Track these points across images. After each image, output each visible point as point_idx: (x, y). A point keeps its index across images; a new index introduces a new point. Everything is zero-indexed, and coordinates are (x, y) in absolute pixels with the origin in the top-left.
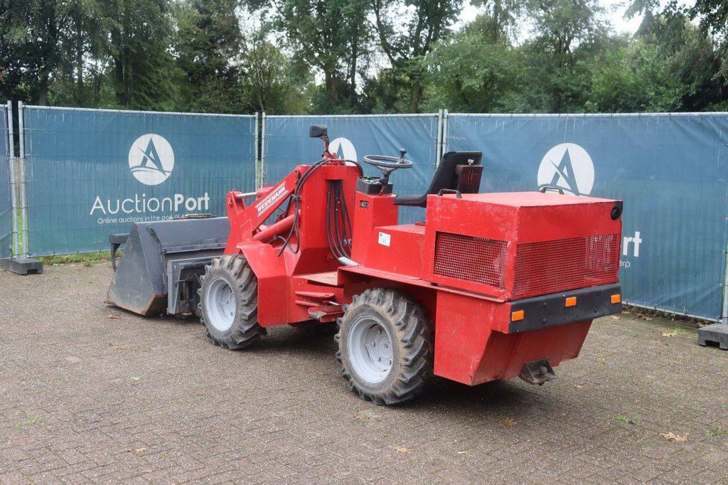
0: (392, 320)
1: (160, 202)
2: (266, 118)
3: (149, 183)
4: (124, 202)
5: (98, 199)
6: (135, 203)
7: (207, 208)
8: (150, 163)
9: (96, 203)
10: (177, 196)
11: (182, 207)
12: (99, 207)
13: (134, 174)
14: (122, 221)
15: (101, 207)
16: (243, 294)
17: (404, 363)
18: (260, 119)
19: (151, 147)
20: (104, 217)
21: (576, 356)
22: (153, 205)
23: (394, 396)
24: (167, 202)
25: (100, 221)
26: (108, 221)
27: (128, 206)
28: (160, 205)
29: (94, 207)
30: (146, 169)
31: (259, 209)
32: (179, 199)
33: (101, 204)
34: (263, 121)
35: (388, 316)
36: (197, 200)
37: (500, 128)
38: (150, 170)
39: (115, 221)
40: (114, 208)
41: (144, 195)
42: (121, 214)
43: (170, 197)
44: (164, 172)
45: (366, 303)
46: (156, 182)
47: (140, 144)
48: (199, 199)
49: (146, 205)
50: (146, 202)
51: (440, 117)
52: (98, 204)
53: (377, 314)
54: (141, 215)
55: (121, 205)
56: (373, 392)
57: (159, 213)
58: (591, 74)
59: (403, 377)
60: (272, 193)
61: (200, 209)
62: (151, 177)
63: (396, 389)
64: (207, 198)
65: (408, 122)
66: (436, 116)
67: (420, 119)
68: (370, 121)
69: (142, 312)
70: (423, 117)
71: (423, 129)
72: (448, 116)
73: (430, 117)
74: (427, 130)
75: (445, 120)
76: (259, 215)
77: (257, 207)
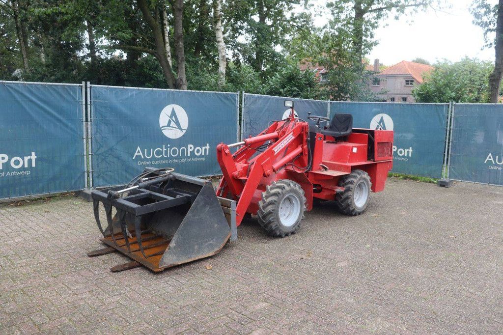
31: (275, 151)
37: (132, 96)
51: (84, 86)
60: (284, 140)
65: (54, 90)
66: (80, 86)
67: (65, 87)
68: (9, 86)
69: (216, 252)
70: (70, 86)
71: (70, 94)
72: (90, 87)
73: (76, 86)
74: (74, 96)
75: (88, 90)
76: (276, 153)
77: (274, 149)
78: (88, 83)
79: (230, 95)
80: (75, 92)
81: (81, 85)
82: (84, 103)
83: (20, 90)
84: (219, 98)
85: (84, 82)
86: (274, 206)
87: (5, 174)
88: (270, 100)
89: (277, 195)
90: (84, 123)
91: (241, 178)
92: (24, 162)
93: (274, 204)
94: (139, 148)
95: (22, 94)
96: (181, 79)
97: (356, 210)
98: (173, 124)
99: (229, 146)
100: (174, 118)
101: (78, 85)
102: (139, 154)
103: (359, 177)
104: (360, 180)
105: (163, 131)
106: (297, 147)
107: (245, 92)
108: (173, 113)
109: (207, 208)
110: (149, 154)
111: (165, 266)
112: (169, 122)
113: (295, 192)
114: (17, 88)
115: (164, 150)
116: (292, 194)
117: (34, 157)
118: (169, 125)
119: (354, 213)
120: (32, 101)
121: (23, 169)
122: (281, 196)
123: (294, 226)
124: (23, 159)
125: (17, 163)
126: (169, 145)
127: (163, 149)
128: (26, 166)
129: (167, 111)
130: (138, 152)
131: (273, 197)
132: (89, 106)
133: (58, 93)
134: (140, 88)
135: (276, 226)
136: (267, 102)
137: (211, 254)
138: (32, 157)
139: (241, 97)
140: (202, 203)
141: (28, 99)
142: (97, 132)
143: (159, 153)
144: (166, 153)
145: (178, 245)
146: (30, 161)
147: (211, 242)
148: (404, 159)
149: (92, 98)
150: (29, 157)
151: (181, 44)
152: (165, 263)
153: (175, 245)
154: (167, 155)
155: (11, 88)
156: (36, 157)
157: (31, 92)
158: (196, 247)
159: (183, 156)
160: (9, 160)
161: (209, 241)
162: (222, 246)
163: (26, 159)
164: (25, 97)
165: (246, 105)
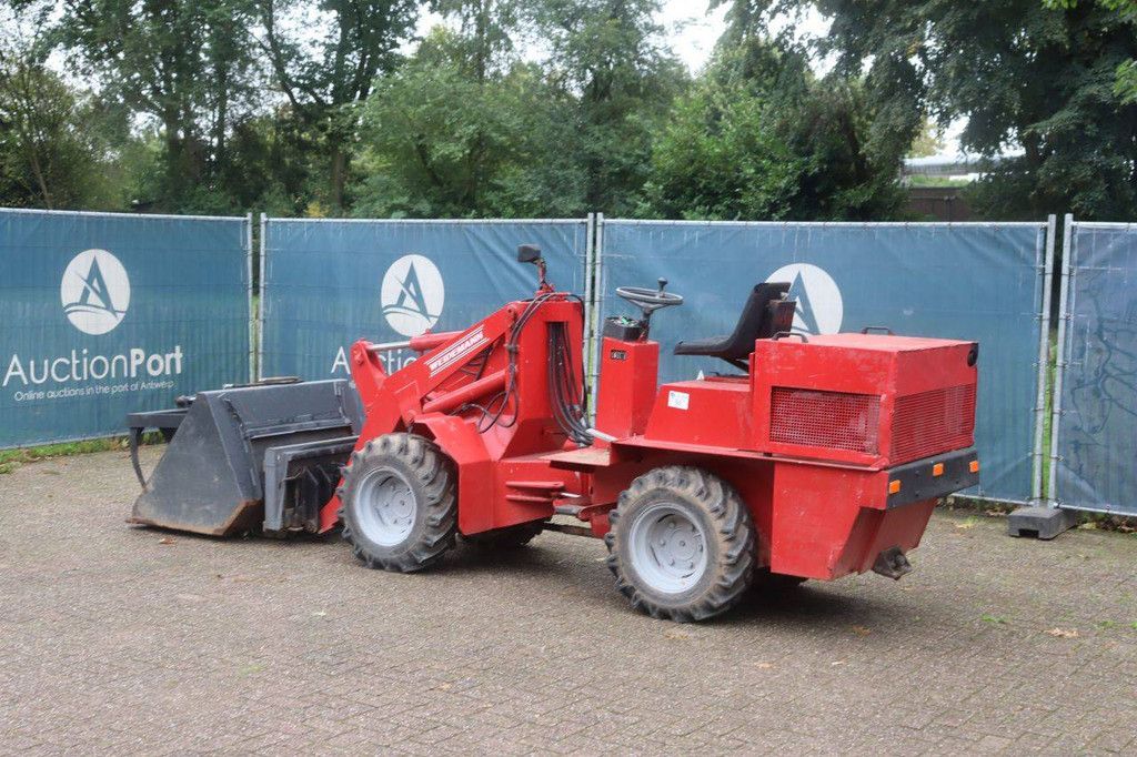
0: (705, 506)
1: (110, 363)
2: (267, 223)
3: (93, 331)
4: (55, 363)
5: (15, 359)
6: (71, 364)
7: (179, 371)
8: (93, 298)
9: (11, 366)
10: (134, 352)
11: (141, 369)
12: (16, 373)
13: (70, 316)
14: (52, 395)
15: (21, 372)
16: (429, 489)
17: (725, 561)
18: (256, 225)
19: (95, 272)
20: (25, 389)
21: (916, 546)
22: (99, 367)
23: (708, 607)
24: (119, 362)
25: (19, 396)
26: (31, 396)
27: (63, 370)
28: (110, 368)
29: (10, 373)
30: (89, 308)
31: (433, 367)
32: (138, 357)
33: (20, 368)
34: (263, 227)
35: (698, 501)
36: (164, 359)
37: (691, 242)
38: (93, 309)
39: (40, 395)
40: (39, 375)
41: (85, 351)
42: (50, 384)
43: (124, 355)
44: (114, 312)
45: (661, 486)
46: (104, 330)
47: (79, 266)
48: (167, 355)
49: (89, 367)
50: (89, 363)
51: (591, 224)
52: (15, 369)
53: (681, 500)
54: (80, 384)
55: (50, 370)
56: (675, 606)
57: (108, 381)
58: (648, 136)
59: (724, 579)
60: (458, 343)
61: (168, 372)
62: (94, 321)
63: (712, 598)
64: (178, 355)
65: (535, 232)
66: (583, 223)
67: (556, 227)
68: (467, 230)
69: (217, 531)
70: (562, 224)
71: (562, 242)
72: (603, 224)
73: (574, 224)
74: (569, 244)
75: (599, 230)
76: (432, 375)
77: (427, 363)
78: (600, 215)
79: (1013, 231)
80: (571, 237)
81: (585, 220)
82: (589, 260)
83: (482, 237)
84: (966, 243)
85: (591, 215)
101: (580, 220)
107: (1075, 219)
114: (478, 233)
120: (497, 257)
132: (598, 267)
137: (209, 530)
139: (1059, 239)
141: (492, 252)
149: (605, 248)
155: (470, 233)
157: (498, 238)
161: (207, 505)
162: (226, 525)
164: (488, 248)
165: (1079, 263)
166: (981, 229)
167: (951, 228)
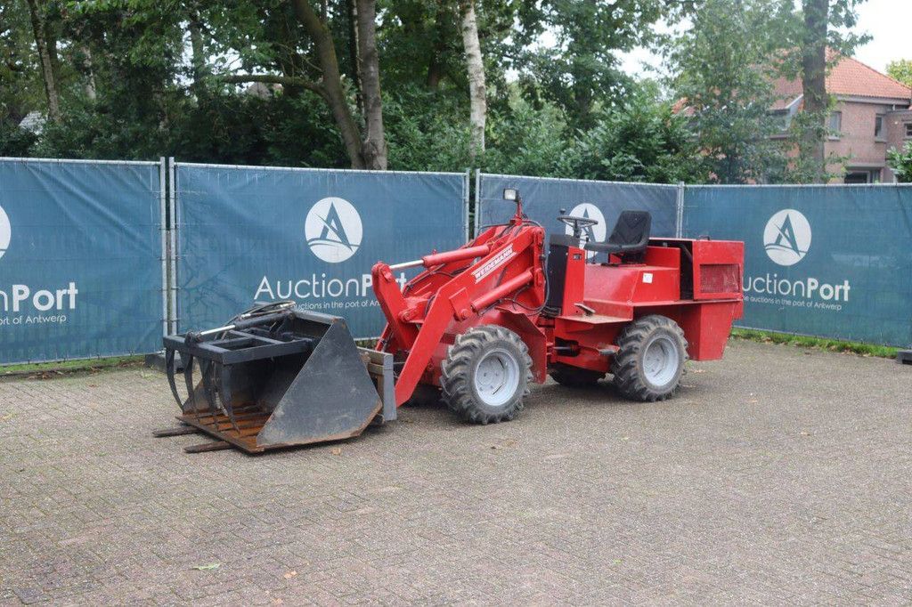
31: (477, 276)
37: (252, 182)
51: (163, 166)
60: (495, 257)
65: (110, 172)
66: (156, 165)
67: (131, 168)
68: (33, 167)
69: (354, 433)
70: (138, 165)
71: (138, 180)
72: (175, 167)
73: (149, 165)
74: (145, 182)
75: (172, 172)
76: (477, 281)
77: (473, 273)
78: (172, 159)
79: (451, 177)
80: (147, 176)
81: (158, 163)
82: (163, 195)
83: (52, 174)
84: (426, 184)
85: (163, 159)
86: (465, 367)
87: (24, 320)
88: (538, 186)
89: (472, 350)
90: (164, 232)
91: (413, 321)
92: (55, 299)
93: (465, 364)
94: (265, 280)
95: (54, 181)
96: (373, 145)
97: (648, 389)
98: (331, 235)
99: (392, 267)
100: (333, 224)
101: (153, 163)
102: (265, 290)
103: (653, 328)
104: (655, 333)
105: (312, 248)
106: (523, 271)
107: (482, 171)
108: (333, 215)
109: (338, 361)
110: (284, 292)
111: (267, 445)
112: (325, 231)
113: (508, 346)
114: (45, 169)
115: (315, 283)
116: (498, 350)
117: (73, 290)
118: (324, 236)
119: (645, 397)
120: (71, 193)
121: (54, 310)
122: (477, 352)
123: (506, 406)
124: (55, 295)
125: (44, 300)
126: (324, 275)
127: (311, 281)
128: (59, 307)
129: (320, 210)
130: (264, 286)
131: (464, 352)
132: (172, 201)
133: (116, 178)
134: (268, 168)
135: (470, 401)
136: (531, 190)
137: (346, 435)
138: (69, 292)
139: (473, 182)
140: (328, 353)
141: (65, 189)
142: (187, 248)
143: (303, 289)
144: (319, 289)
145: (289, 414)
146: (66, 298)
147: (345, 416)
148: (833, 307)
149: (178, 185)
150: (64, 292)
151: (372, 69)
152: (266, 440)
153: (283, 413)
154: (321, 294)
155: (37, 170)
156: (76, 291)
157: (68, 176)
158: (319, 421)
159: (353, 297)
160: (31, 296)
161: (343, 413)
162: (365, 425)
163: (60, 294)
164: (60, 185)
165: (484, 196)
166: (435, 176)
167: (420, 176)
